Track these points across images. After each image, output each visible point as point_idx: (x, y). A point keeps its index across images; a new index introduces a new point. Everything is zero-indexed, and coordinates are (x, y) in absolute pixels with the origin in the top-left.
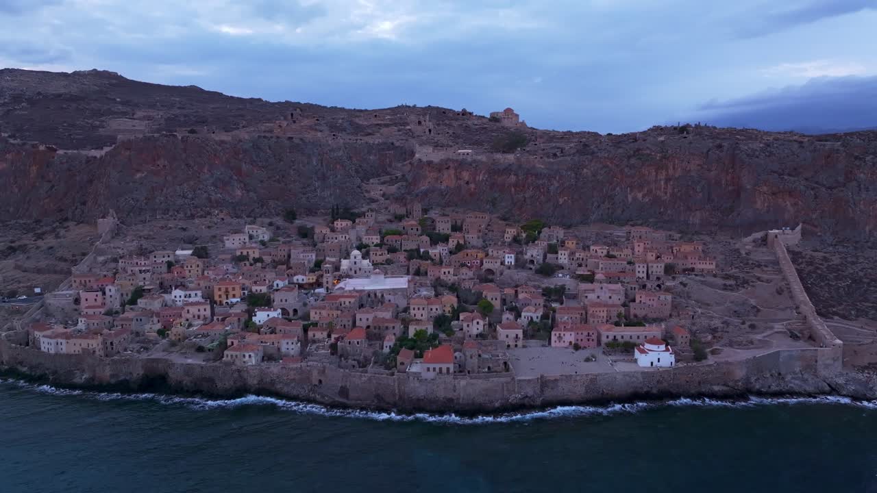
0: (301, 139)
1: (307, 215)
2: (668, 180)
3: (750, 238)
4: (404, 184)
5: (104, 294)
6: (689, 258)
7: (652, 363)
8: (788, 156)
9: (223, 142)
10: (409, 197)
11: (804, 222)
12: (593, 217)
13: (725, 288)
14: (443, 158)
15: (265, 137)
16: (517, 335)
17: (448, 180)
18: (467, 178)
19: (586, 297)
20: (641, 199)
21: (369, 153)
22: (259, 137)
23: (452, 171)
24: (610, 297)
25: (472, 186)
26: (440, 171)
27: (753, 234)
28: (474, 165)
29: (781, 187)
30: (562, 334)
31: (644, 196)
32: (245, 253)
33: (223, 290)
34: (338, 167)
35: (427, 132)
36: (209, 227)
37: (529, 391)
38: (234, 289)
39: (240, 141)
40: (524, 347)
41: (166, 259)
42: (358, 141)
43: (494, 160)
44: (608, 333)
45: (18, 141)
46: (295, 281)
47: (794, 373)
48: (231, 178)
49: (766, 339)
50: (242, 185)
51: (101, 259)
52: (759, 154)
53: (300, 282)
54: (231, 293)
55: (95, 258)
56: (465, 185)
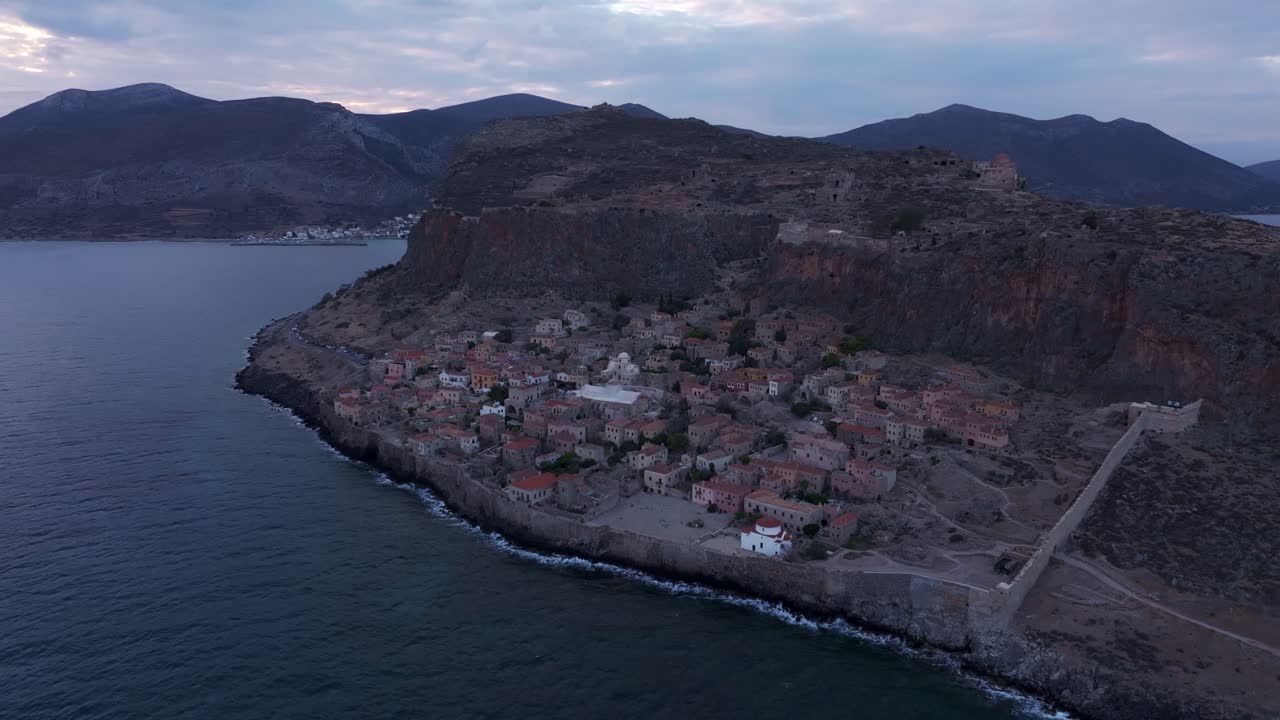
0: (653, 212)
1: (643, 302)
2: (1039, 300)
3: (1106, 410)
4: (758, 271)
5: (405, 367)
6: (968, 424)
7: (754, 547)
8: (1216, 281)
9: (567, 216)
10: (761, 289)
11: (1205, 397)
12: (936, 344)
13: (991, 477)
14: (806, 240)
15: (616, 209)
16: (660, 480)
17: (810, 270)
18: (830, 269)
19: (795, 452)
20: (1004, 324)
21: (738, 228)
22: (610, 209)
23: (815, 259)
24: (821, 459)
25: (837, 280)
26: (801, 256)
27: (1112, 405)
28: (840, 252)
29: (1175, 333)
30: (702, 489)
31: (1010, 320)
32: (538, 342)
33: (478, 378)
34: (689, 245)
35: (832, 199)
36: (534, 309)
37: (586, 539)
38: (486, 379)
39: (586, 214)
40: (666, 495)
41: (470, 340)
42: (726, 213)
43: (865, 246)
44: (752, 501)
45: (440, 207)
46: (558, 378)
47: (931, 610)
48: (571, 255)
49: (956, 560)
50: (582, 263)
51: (432, 332)
52: (1159, 275)
53: (563, 379)
54: (484, 383)
55: (428, 331)
56: (830, 278)
